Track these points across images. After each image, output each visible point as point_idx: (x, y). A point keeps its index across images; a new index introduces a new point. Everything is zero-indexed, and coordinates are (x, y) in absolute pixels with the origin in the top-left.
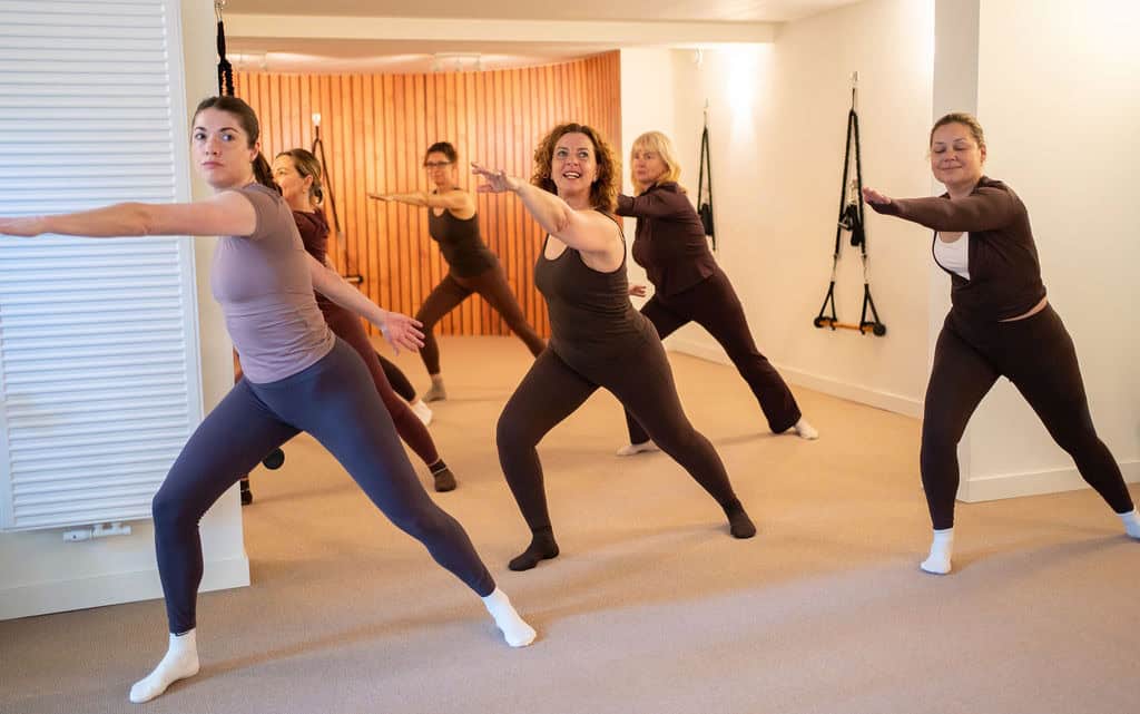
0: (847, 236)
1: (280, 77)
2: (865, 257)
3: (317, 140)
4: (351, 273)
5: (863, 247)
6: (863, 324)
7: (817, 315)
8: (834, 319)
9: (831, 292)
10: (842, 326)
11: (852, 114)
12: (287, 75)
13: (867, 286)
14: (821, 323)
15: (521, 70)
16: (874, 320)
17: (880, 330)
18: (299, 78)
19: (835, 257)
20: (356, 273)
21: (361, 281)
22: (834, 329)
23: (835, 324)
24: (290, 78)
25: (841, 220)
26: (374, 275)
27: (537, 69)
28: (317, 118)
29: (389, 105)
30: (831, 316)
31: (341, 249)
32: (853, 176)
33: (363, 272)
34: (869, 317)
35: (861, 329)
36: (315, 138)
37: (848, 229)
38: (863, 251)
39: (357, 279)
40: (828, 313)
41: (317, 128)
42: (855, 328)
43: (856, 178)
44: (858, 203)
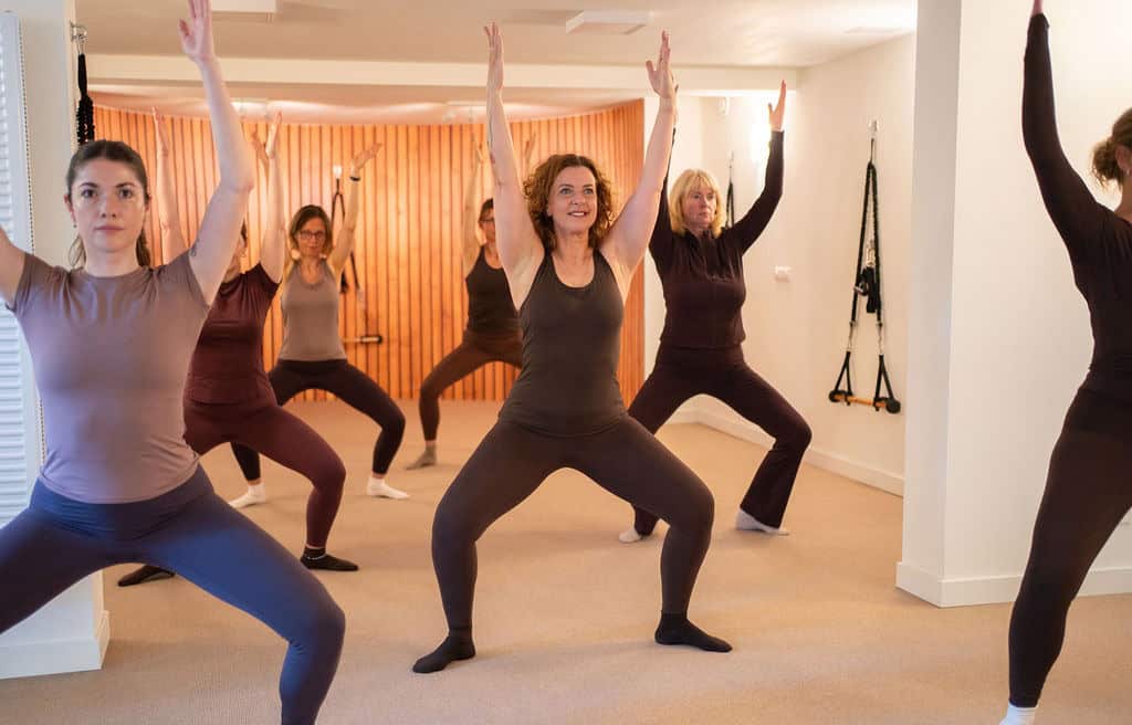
0: (863, 301)
1: (300, 128)
2: (880, 325)
3: (337, 193)
4: (370, 332)
5: (879, 314)
6: (877, 399)
7: (833, 389)
8: (850, 393)
9: (846, 365)
10: (856, 401)
11: (871, 168)
12: (307, 125)
13: (881, 358)
14: (837, 397)
15: (549, 122)
16: (887, 396)
17: (894, 407)
18: (321, 128)
19: (851, 325)
20: (375, 333)
21: (380, 341)
22: (849, 404)
23: (849, 398)
24: (310, 129)
25: (857, 285)
26: (394, 335)
27: (565, 119)
28: (338, 170)
29: (413, 156)
30: (846, 389)
31: (361, 306)
32: (870, 236)
33: (383, 333)
34: (884, 393)
35: (874, 405)
36: (335, 191)
37: (864, 294)
38: (879, 319)
39: (375, 339)
40: (843, 387)
41: (338, 181)
42: (869, 404)
43: (873, 238)
44: (874, 266)
